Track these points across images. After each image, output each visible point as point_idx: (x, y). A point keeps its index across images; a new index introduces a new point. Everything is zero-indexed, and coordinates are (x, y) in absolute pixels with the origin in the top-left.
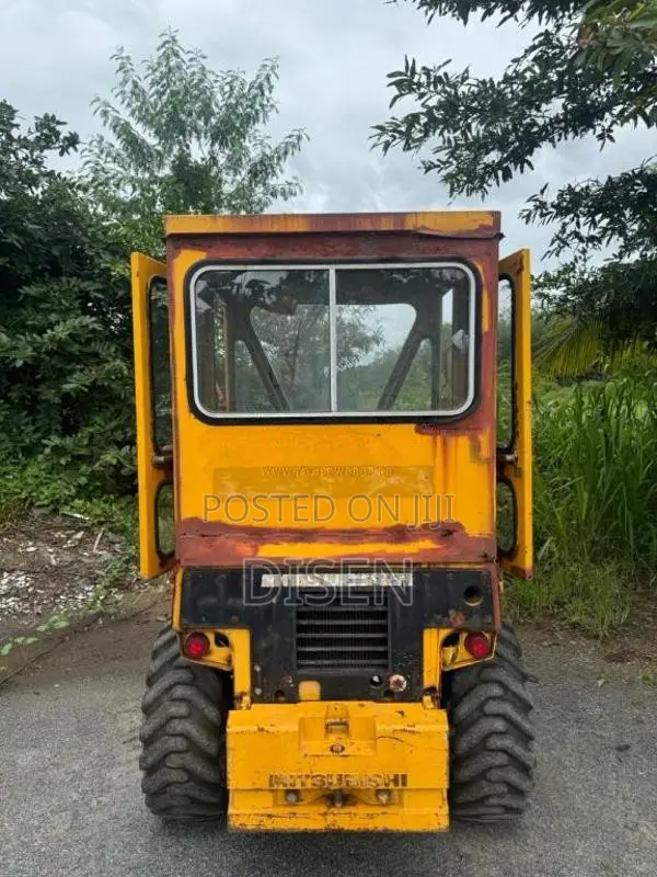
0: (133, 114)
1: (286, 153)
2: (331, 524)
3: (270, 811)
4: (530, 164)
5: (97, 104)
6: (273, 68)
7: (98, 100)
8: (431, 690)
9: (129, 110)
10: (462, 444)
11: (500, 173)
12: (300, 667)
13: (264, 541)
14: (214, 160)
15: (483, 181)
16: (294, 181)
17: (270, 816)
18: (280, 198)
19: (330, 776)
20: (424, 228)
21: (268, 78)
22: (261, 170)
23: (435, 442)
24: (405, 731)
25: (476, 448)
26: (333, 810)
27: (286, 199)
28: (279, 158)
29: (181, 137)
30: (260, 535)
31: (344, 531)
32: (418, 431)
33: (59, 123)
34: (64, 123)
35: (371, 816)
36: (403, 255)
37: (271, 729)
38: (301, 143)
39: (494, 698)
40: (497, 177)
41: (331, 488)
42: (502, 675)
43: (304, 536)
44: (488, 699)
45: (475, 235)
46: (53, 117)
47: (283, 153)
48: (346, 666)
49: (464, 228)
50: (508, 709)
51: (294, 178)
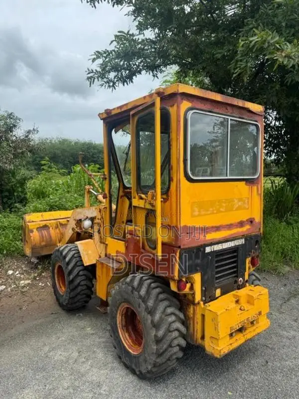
8: (247, 281)
10: (255, 189)
12: (216, 283)
13: (207, 233)
23: (249, 188)
25: (258, 190)
31: (227, 225)
32: (246, 184)
37: (229, 308)
41: (224, 208)
43: (217, 229)
49: (258, 111)
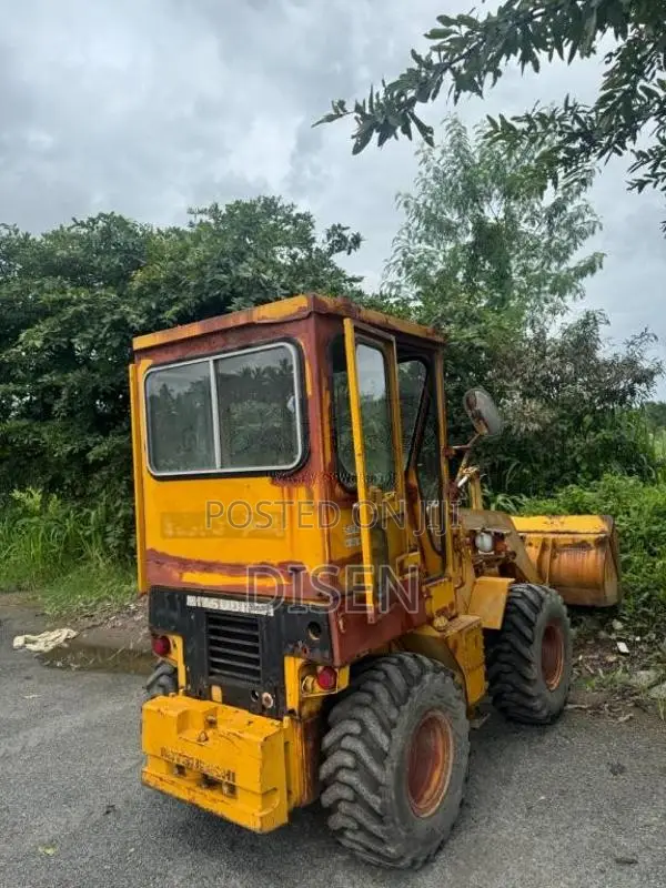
2: (224, 560)
3: (163, 776)
5: (399, 199)
7: (399, 194)
8: (292, 712)
10: (301, 493)
12: (212, 674)
13: (185, 570)
17: (161, 779)
19: (192, 759)
20: (263, 318)
23: (283, 492)
24: (235, 734)
25: (310, 495)
26: (197, 789)
29: (475, 204)
30: (185, 564)
32: (272, 483)
33: (344, 229)
34: (348, 228)
35: (214, 800)
36: (253, 342)
37: (165, 712)
39: (351, 735)
42: (367, 715)
43: (208, 567)
44: (347, 734)
45: (297, 317)
48: (243, 679)
49: (288, 313)
50: (359, 747)
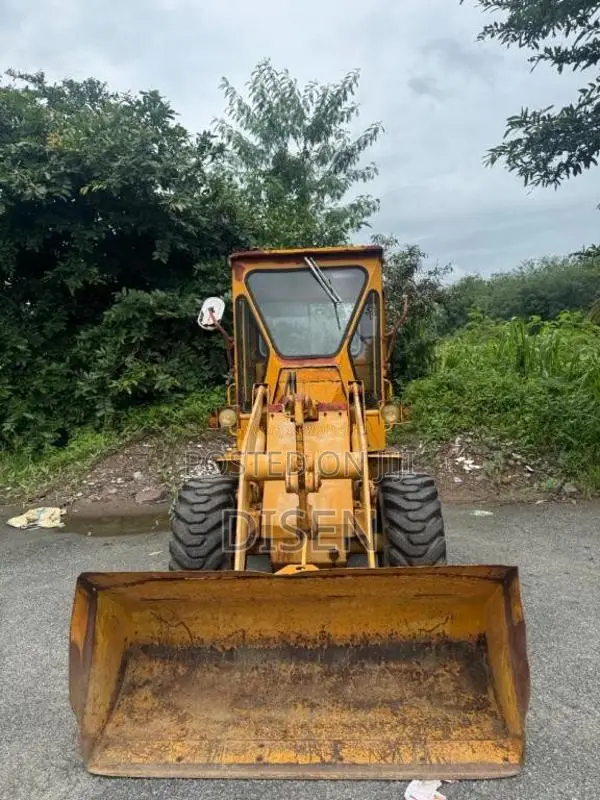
0: (242, 125)
1: (366, 143)
4: (596, 163)
5: (216, 123)
6: (355, 79)
7: (216, 119)
9: (239, 123)
11: (571, 169)
14: (306, 154)
15: (557, 174)
16: (372, 166)
18: (361, 180)
21: (350, 86)
22: (346, 158)
27: (365, 180)
28: (360, 148)
29: (280, 138)
38: (377, 135)
40: (568, 172)
46: (209, 133)
47: (362, 144)
51: (373, 163)
